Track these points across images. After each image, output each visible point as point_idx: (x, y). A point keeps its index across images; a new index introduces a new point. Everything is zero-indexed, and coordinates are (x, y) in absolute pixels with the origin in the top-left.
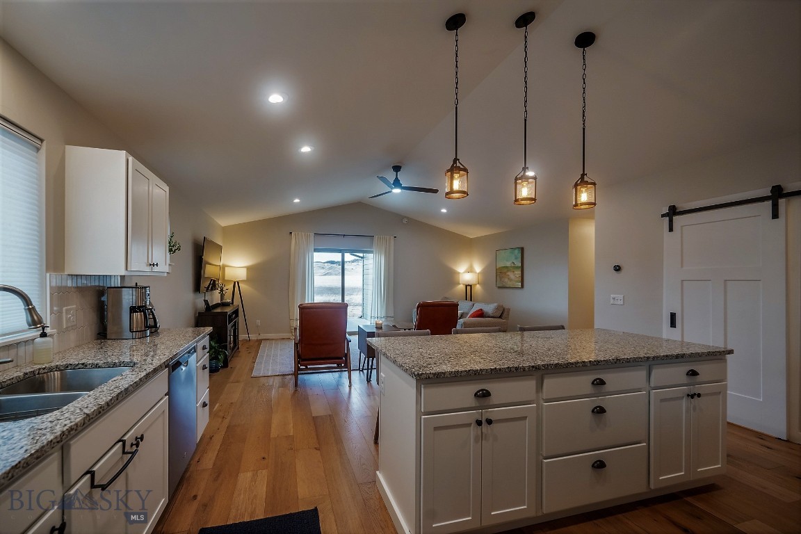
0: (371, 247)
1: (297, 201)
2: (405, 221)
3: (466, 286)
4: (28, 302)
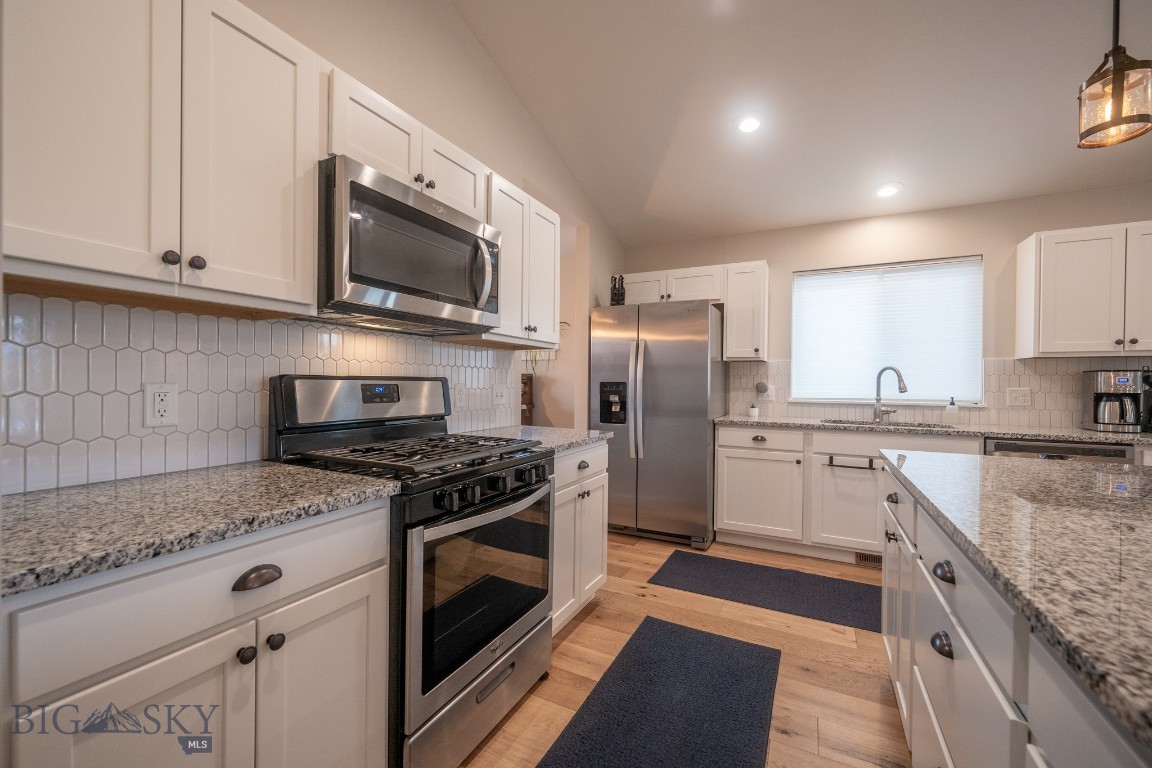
4: (899, 376)
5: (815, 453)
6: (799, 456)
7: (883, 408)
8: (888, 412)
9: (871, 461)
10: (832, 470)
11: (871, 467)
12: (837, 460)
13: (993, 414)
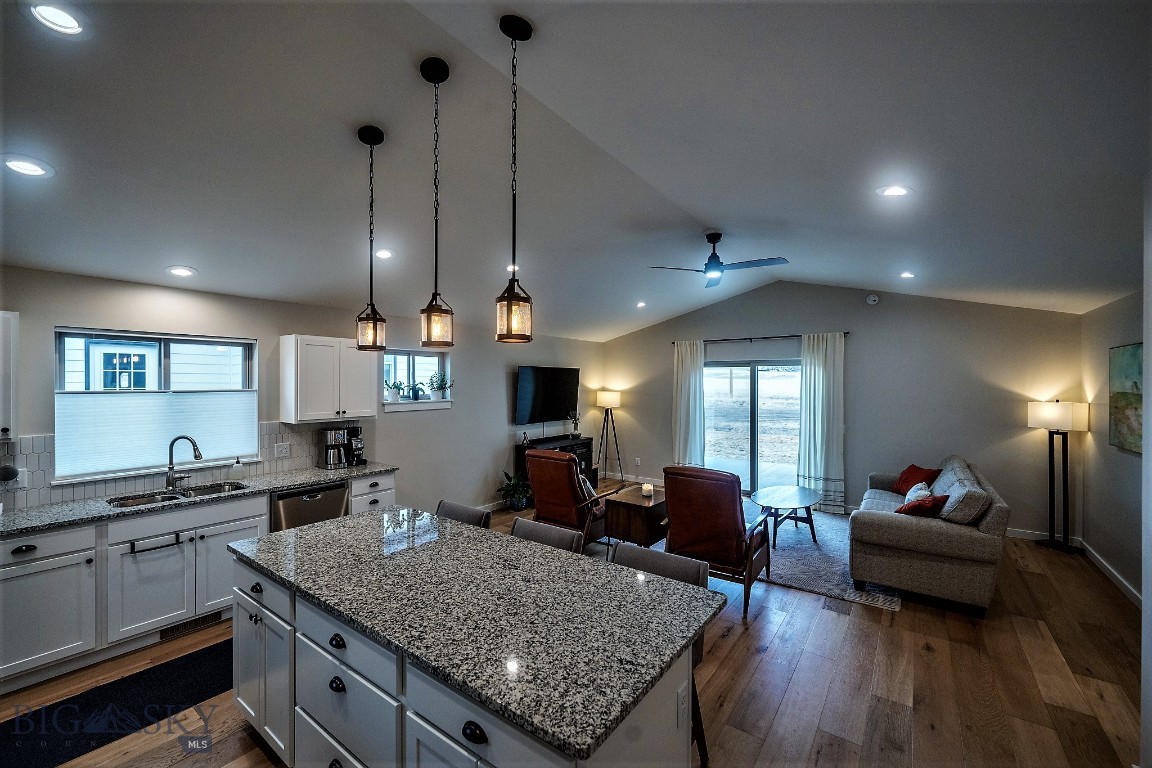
0: (799, 355)
1: (641, 305)
2: (871, 300)
3: (1051, 434)
4: (194, 445)
5: (110, 545)
6: (90, 554)
7: (177, 475)
8: (181, 478)
9: (178, 536)
10: (134, 557)
11: (178, 542)
12: (139, 545)
13: (266, 464)
